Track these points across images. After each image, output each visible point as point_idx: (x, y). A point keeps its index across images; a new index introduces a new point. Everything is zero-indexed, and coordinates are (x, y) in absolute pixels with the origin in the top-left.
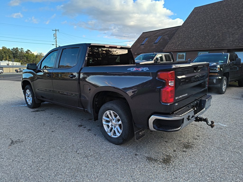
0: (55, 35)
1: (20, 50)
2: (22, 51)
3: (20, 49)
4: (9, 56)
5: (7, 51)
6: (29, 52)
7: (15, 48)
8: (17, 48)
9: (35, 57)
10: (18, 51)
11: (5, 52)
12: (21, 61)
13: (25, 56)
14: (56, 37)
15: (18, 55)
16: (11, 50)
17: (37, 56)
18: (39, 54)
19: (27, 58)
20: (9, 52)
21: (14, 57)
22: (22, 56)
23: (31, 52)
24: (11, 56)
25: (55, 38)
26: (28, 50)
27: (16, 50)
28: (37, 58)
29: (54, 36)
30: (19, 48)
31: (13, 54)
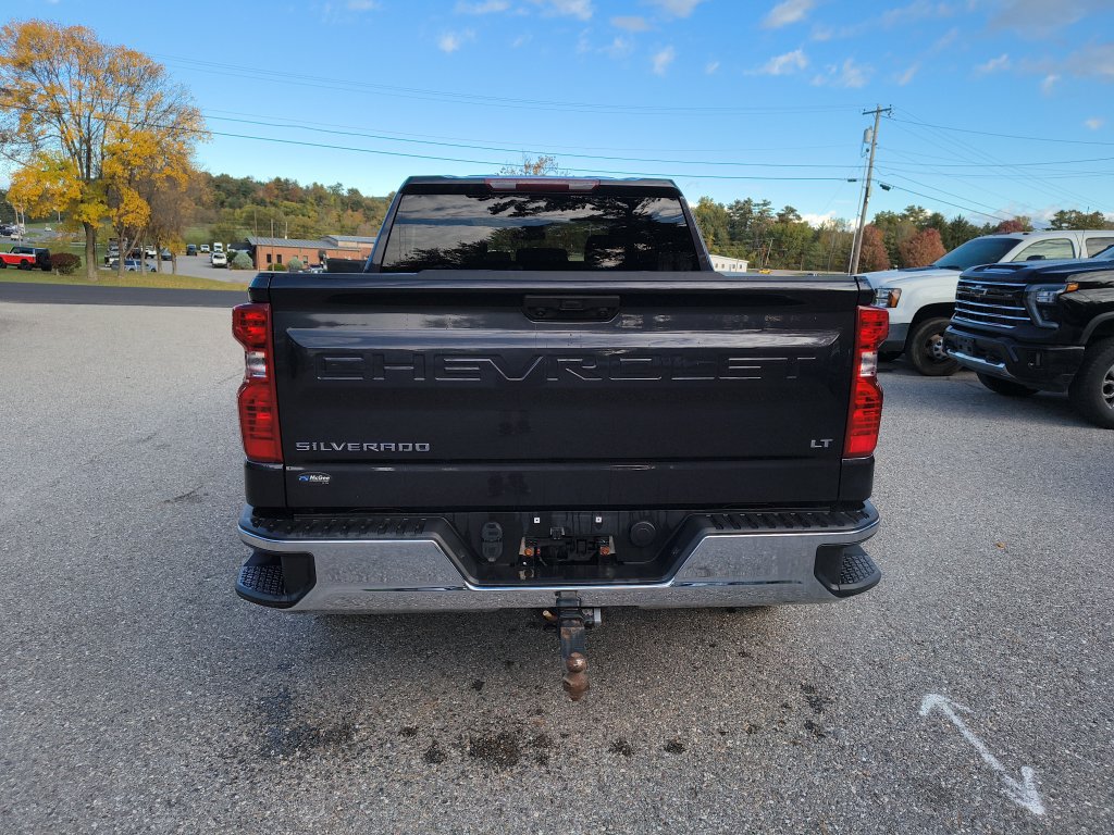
0: (870, 134)
1: (756, 211)
2: (764, 211)
3: (758, 205)
4: (716, 235)
5: (712, 215)
6: (791, 217)
7: (742, 201)
8: (748, 202)
9: (810, 236)
10: (750, 212)
11: (704, 220)
12: (754, 254)
13: (771, 234)
14: (874, 144)
15: (748, 229)
16: (726, 209)
17: (818, 235)
18: (828, 225)
19: (778, 242)
20: (717, 218)
21: (733, 237)
22: (761, 234)
23: (799, 218)
24: (723, 234)
25: (868, 151)
26: (787, 208)
27: (743, 208)
28: (817, 244)
29: (865, 141)
30: (755, 201)
31: (733, 224)
